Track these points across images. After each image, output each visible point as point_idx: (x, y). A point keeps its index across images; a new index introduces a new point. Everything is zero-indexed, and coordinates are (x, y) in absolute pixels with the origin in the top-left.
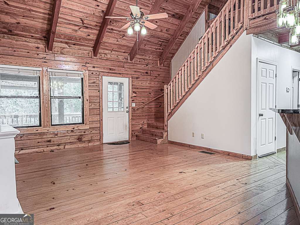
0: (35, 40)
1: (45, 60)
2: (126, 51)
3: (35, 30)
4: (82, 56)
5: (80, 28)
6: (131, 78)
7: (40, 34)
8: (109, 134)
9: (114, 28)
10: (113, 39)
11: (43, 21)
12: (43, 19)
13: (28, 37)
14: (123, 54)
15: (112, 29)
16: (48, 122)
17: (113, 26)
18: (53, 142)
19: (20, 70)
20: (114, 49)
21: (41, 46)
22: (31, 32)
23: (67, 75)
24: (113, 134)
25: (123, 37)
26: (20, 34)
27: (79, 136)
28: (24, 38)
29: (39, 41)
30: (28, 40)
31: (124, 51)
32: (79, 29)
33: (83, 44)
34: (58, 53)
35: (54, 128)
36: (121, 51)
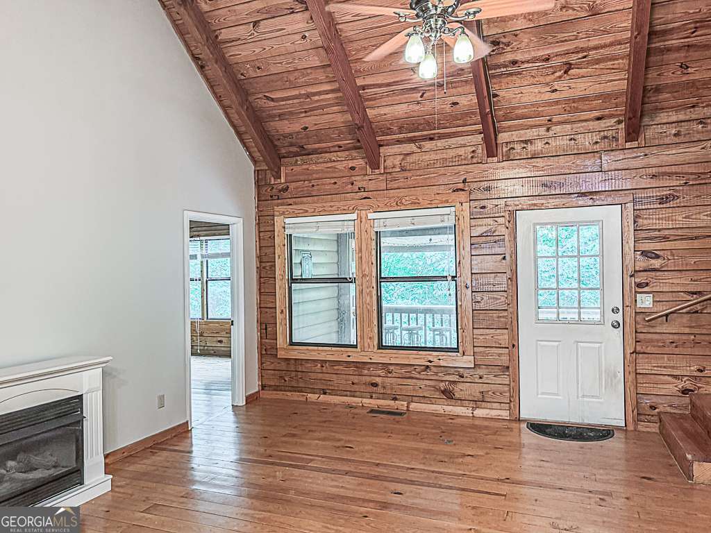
0: (347, 153)
1: (365, 194)
2: (607, 112)
3: (337, 132)
4: (454, 164)
5: (423, 94)
6: (630, 205)
7: (350, 137)
8: (543, 393)
9: (519, 57)
10: (536, 91)
11: (340, 107)
12: (337, 104)
13: (332, 149)
14: (592, 125)
15: (514, 63)
16: (370, 338)
17: (513, 51)
18: (384, 387)
19: (320, 224)
20: (553, 120)
21: (359, 163)
22: (333, 138)
23: (413, 221)
24: (557, 395)
25: (566, 72)
26: (319, 148)
27: (447, 383)
28: (327, 155)
29: (354, 153)
30: (333, 156)
31: (596, 114)
32: (421, 96)
33: (454, 130)
34: (394, 170)
35: (383, 355)
36: (582, 118)
